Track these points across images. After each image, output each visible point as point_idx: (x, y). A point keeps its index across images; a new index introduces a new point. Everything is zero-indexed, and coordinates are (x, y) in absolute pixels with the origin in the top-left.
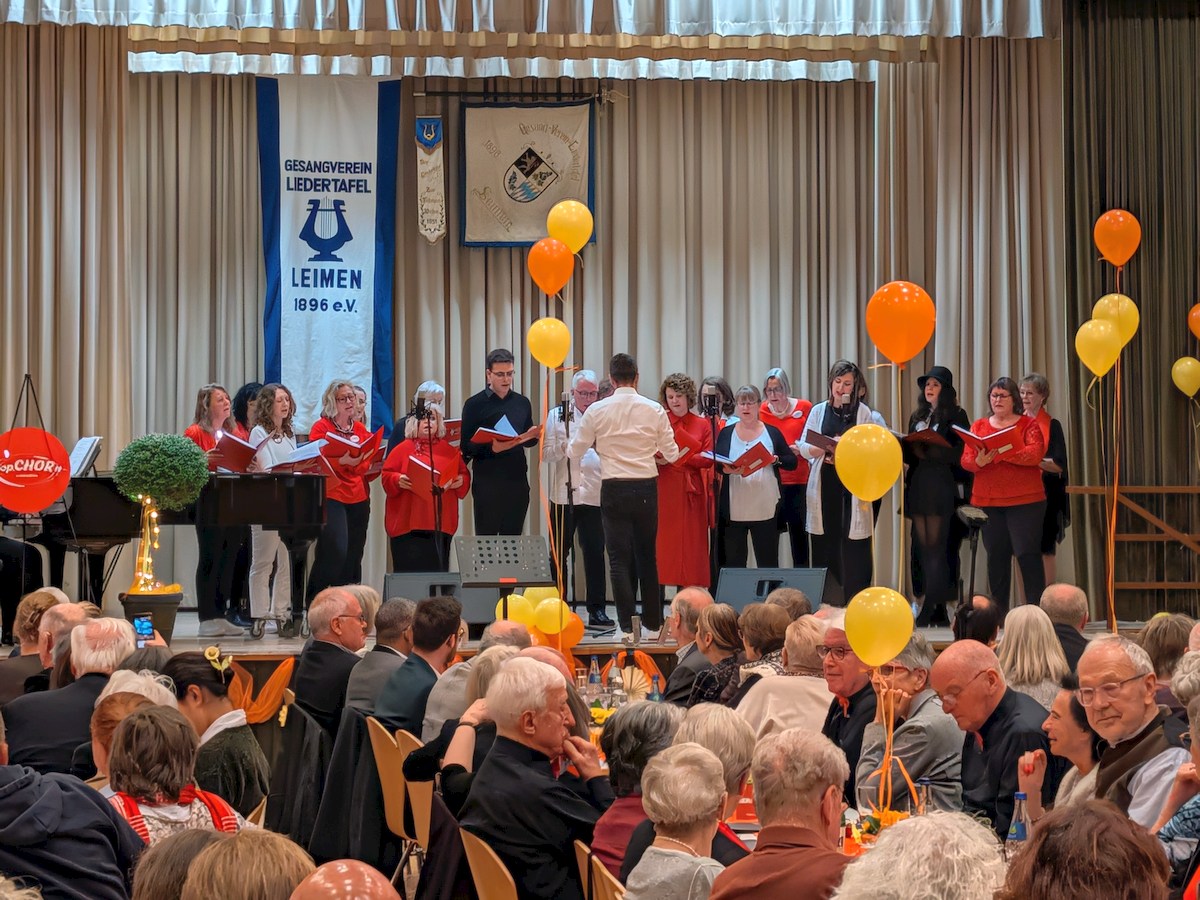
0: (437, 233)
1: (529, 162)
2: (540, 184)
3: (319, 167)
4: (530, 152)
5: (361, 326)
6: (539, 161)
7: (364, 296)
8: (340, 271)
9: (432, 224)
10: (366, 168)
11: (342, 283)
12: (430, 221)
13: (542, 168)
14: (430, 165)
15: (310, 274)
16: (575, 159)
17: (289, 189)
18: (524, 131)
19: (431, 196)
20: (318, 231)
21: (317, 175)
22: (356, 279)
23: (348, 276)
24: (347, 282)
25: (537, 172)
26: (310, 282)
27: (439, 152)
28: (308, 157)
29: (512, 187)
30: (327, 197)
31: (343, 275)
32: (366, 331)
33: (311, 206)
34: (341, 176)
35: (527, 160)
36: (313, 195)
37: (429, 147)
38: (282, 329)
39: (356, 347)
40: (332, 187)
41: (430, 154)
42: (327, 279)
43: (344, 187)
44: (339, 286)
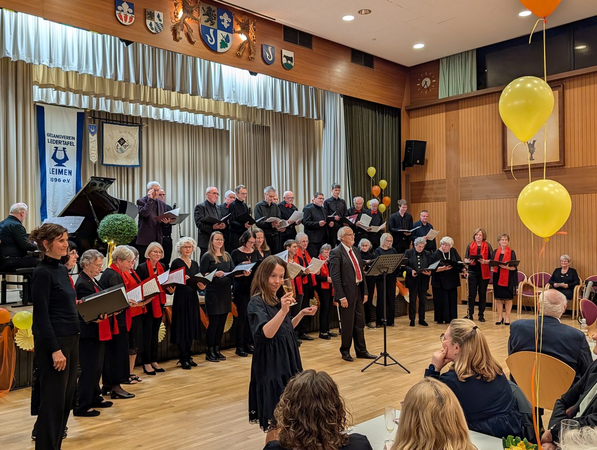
0: (95, 160)
1: (122, 141)
2: (125, 148)
3: (58, 136)
4: (122, 139)
5: (72, 187)
6: (125, 142)
7: (73, 178)
8: (65, 170)
9: (93, 157)
10: (73, 138)
11: (66, 173)
12: (93, 156)
13: (125, 144)
14: (93, 140)
15: (55, 170)
16: (135, 142)
17: (48, 142)
18: (120, 132)
19: (94, 149)
20: (57, 157)
21: (57, 139)
22: (70, 173)
23: (67, 171)
24: (67, 173)
25: (124, 145)
26: (55, 173)
27: (96, 135)
28: (54, 133)
29: (117, 149)
30: (61, 146)
31: (66, 171)
32: (74, 189)
33: (55, 149)
34: (65, 140)
35: (121, 141)
36: (56, 145)
37: (93, 134)
38: (47, 187)
39: (71, 194)
40: (62, 143)
41: (93, 136)
42: (61, 172)
43: (66, 143)
44: (65, 174)
